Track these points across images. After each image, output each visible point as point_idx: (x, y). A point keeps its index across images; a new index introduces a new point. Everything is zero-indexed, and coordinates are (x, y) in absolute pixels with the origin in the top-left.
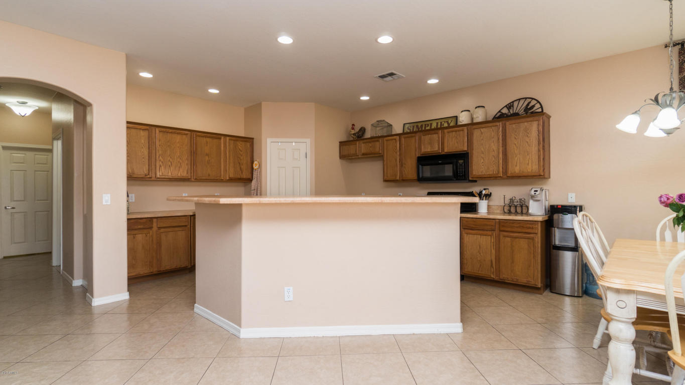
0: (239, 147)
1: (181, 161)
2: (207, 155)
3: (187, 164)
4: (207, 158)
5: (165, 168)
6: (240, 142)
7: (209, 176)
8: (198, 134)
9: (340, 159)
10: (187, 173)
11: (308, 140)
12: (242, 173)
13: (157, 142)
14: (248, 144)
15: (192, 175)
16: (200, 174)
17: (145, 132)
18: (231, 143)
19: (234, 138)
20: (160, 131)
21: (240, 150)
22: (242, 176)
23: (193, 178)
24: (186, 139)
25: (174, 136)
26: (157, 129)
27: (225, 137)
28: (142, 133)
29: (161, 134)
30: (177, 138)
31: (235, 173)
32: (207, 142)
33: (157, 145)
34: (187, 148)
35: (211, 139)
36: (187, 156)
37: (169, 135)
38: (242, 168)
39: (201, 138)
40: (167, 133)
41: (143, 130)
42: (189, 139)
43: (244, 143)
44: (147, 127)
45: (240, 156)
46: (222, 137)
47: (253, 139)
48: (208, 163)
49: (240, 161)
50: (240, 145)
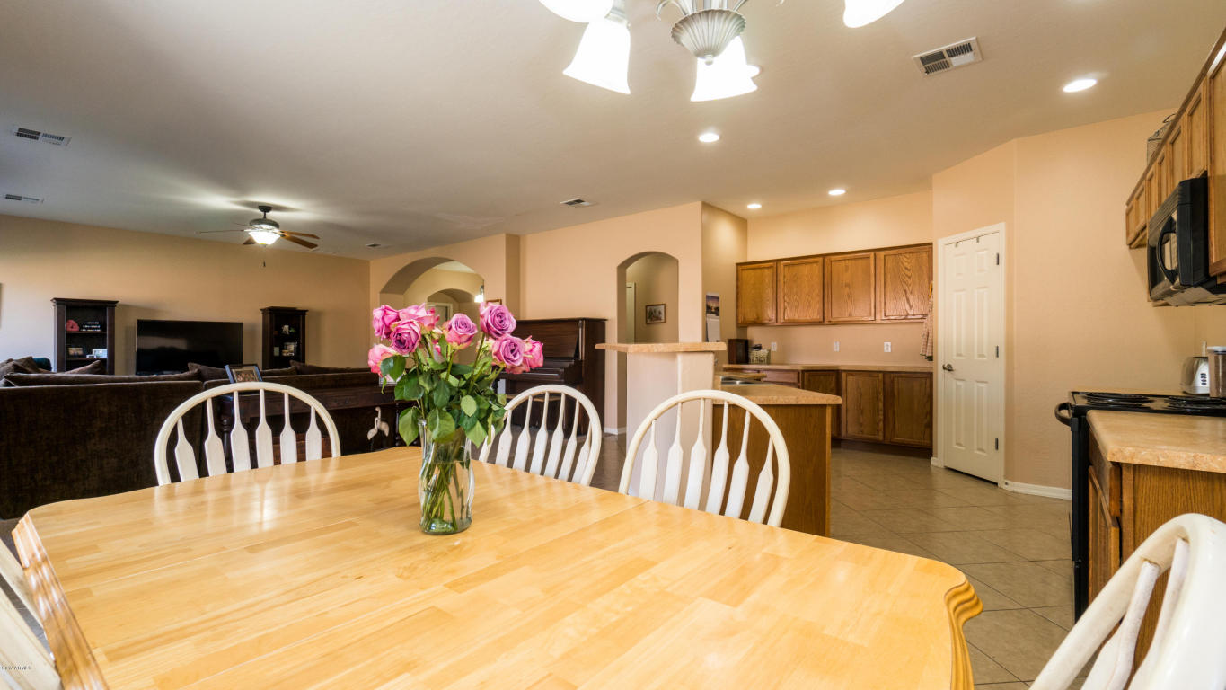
0: (906, 264)
1: (810, 300)
2: (847, 285)
3: (818, 302)
4: (847, 289)
5: (790, 310)
6: (908, 256)
7: (850, 315)
8: (833, 258)
9: (1130, 248)
10: (818, 314)
11: (1001, 226)
12: (911, 307)
13: (781, 278)
14: (925, 255)
15: (826, 316)
16: (836, 314)
17: (771, 270)
18: (890, 261)
19: (894, 252)
20: (785, 265)
21: (906, 268)
22: (911, 313)
23: (826, 320)
24: (817, 269)
25: (801, 267)
26: (782, 263)
27: (877, 253)
28: (767, 272)
29: (786, 268)
30: (805, 269)
31: (896, 308)
32: (847, 266)
33: (781, 283)
34: (817, 280)
35: (853, 262)
36: (818, 290)
37: (796, 267)
38: (911, 298)
39: (838, 263)
40: (793, 265)
41: (768, 268)
42: (821, 267)
43: (914, 256)
44: (771, 264)
45: (907, 278)
46: (872, 254)
47: (931, 244)
48: (849, 297)
49: (906, 288)
50: (907, 261)
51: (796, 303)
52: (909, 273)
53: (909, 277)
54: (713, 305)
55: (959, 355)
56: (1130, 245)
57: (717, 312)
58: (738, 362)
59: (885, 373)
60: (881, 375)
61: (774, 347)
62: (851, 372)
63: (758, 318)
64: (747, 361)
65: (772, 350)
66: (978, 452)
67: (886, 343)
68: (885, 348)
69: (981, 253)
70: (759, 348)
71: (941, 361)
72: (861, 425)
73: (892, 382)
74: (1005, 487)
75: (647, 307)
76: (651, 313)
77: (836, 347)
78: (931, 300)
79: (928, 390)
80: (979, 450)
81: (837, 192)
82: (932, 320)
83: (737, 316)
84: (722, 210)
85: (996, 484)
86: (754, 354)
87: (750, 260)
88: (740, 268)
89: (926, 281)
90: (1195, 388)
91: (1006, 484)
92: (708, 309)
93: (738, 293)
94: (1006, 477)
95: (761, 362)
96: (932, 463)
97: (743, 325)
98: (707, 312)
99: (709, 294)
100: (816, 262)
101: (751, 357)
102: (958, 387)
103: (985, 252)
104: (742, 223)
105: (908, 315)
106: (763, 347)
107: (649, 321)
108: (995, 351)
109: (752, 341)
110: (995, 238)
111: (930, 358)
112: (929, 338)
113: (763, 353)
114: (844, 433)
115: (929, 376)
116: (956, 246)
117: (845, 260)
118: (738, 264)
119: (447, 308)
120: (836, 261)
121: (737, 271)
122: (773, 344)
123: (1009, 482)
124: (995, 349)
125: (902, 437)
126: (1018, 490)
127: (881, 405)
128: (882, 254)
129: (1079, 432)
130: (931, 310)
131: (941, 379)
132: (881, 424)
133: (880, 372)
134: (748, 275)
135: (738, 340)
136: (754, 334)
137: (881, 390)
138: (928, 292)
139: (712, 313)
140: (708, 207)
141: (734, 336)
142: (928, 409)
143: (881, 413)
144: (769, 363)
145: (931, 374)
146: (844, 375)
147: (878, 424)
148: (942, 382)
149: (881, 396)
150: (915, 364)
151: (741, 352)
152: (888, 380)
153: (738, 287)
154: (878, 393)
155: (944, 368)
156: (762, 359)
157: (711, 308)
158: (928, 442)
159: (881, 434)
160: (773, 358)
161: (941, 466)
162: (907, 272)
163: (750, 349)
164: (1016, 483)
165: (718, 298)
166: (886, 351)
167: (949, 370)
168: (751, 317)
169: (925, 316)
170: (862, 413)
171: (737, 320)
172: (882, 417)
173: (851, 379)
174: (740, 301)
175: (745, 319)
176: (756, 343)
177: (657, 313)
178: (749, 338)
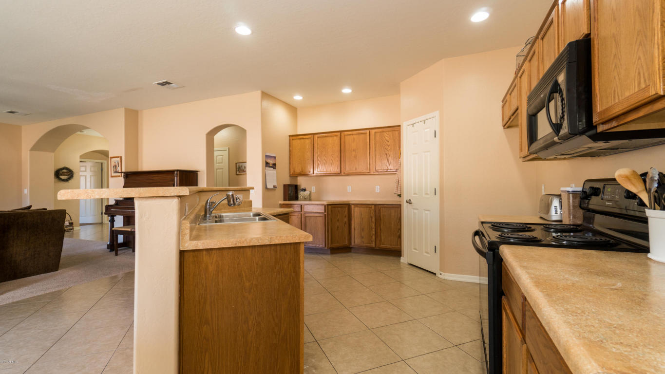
0: (387, 138)
1: (333, 159)
2: (354, 150)
3: (337, 161)
4: (354, 153)
5: (322, 165)
6: (387, 132)
7: (356, 169)
8: (346, 133)
9: (504, 128)
10: (338, 168)
11: (437, 113)
12: (389, 164)
13: (316, 145)
14: (397, 133)
15: (342, 169)
16: (348, 169)
17: (309, 140)
18: (378, 135)
19: (380, 130)
20: (318, 137)
21: (387, 140)
22: (389, 168)
23: (342, 172)
24: (336, 140)
25: (328, 139)
26: (316, 136)
27: (371, 130)
28: (308, 141)
29: (319, 139)
30: (330, 140)
31: (382, 165)
32: (354, 139)
33: (316, 149)
34: (337, 148)
35: (357, 136)
36: (337, 154)
37: (324, 139)
38: (390, 158)
39: (348, 136)
40: (323, 137)
41: (308, 138)
42: (339, 139)
43: (391, 133)
44: (310, 136)
45: (387, 147)
46: (368, 131)
47: (399, 126)
48: (355, 157)
49: (387, 152)
50: (387, 136)
51: (325, 161)
52: (388, 144)
53: (389, 146)
54: (271, 162)
55: (415, 194)
56: (504, 126)
57: (274, 166)
58: (290, 200)
59: (375, 205)
60: (373, 206)
61: (313, 189)
62: (356, 205)
63: (302, 171)
64: (296, 198)
65: (312, 191)
66: (425, 254)
67: (377, 187)
68: (376, 189)
69: (426, 130)
70: (305, 190)
71: (405, 197)
72: (363, 238)
73: (380, 210)
74: (440, 276)
75: (236, 163)
76: (239, 168)
77: (349, 189)
78: (400, 160)
79: (399, 215)
80: (426, 252)
81: (347, 91)
82: (400, 172)
83: (290, 170)
84: (279, 100)
85: (435, 274)
86: (301, 194)
87: (298, 133)
88: (291, 138)
89: (398, 148)
90: (551, 216)
91: (441, 274)
92: (267, 164)
93: (290, 155)
94: (441, 270)
95: (305, 199)
96: (401, 261)
97: (294, 176)
98: (266, 166)
99: (268, 154)
100: (336, 136)
101: (299, 196)
102: (415, 214)
103: (428, 130)
104: (293, 110)
105: (388, 169)
106: (307, 189)
107: (238, 173)
108: (434, 191)
109: (300, 186)
110: (434, 122)
111: (400, 196)
112: (399, 182)
113: (307, 193)
114: (353, 244)
115: (399, 207)
116: (413, 126)
117: (353, 134)
118: (290, 136)
119: (102, 163)
120: (347, 135)
121: (290, 140)
122: (312, 187)
123: (442, 273)
124: (434, 190)
125: (386, 245)
126: (447, 278)
127: (373, 225)
128: (373, 131)
129: (493, 264)
130: (400, 167)
131: (405, 207)
132: (374, 237)
133: (373, 204)
134: (296, 143)
135: (289, 185)
136: (302, 182)
137: (373, 215)
138: (398, 155)
139: (271, 167)
140: (265, 95)
141: (288, 182)
142: (399, 227)
143: (374, 230)
144: (310, 200)
145: (400, 205)
146: (353, 206)
147: (372, 237)
148: (406, 209)
149: (373, 220)
150: (391, 199)
151: (293, 193)
152: (377, 210)
153: (290, 151)
154: (372, 218)
155: (407, 202)
156: (306, 197)
157: (269, 163)
158: (400, 247)
159: (374, 243)
160: (313, 197)
161: (406, 262)
162: (387, 142)
163: (299, 192)
164: (446, 274)
165: (275, 157)
166: (377, 191)
167: (410, 203)
168: (298, 171)
169: (397, 169)
170: (363, 230)
171: (290, 172)
172: (374, 233)
173: (356, 209)
174: (291, 159)
175: (294, 171)
176: (303, 187)
177: (243, 167)
178: (298, 184)
